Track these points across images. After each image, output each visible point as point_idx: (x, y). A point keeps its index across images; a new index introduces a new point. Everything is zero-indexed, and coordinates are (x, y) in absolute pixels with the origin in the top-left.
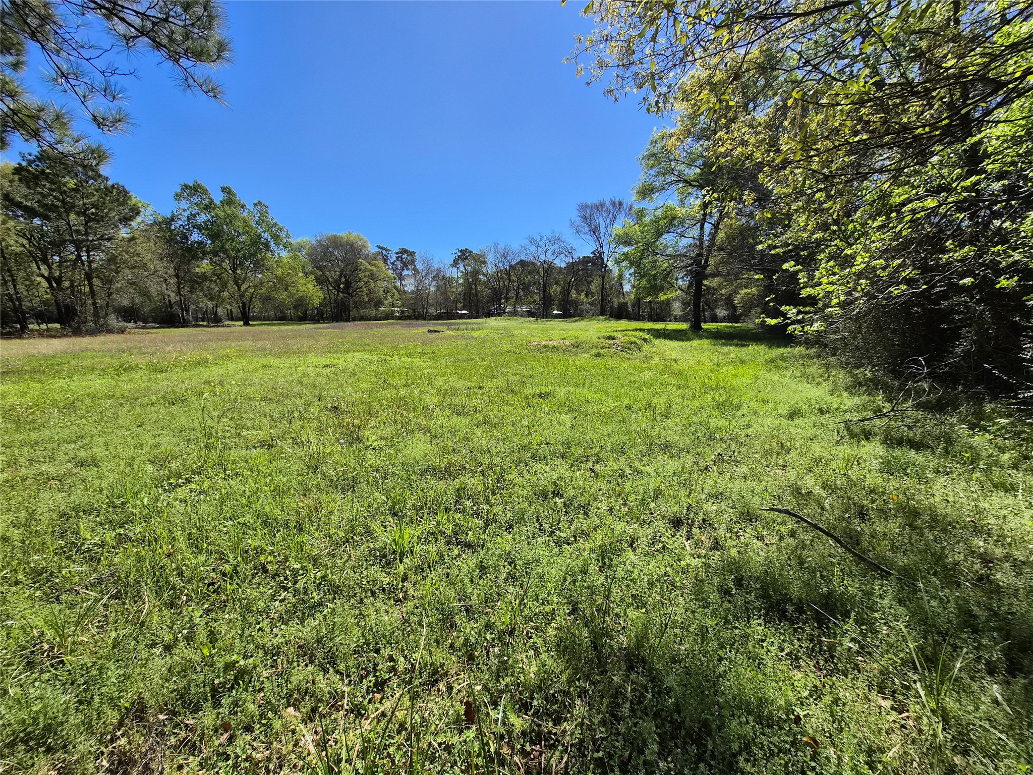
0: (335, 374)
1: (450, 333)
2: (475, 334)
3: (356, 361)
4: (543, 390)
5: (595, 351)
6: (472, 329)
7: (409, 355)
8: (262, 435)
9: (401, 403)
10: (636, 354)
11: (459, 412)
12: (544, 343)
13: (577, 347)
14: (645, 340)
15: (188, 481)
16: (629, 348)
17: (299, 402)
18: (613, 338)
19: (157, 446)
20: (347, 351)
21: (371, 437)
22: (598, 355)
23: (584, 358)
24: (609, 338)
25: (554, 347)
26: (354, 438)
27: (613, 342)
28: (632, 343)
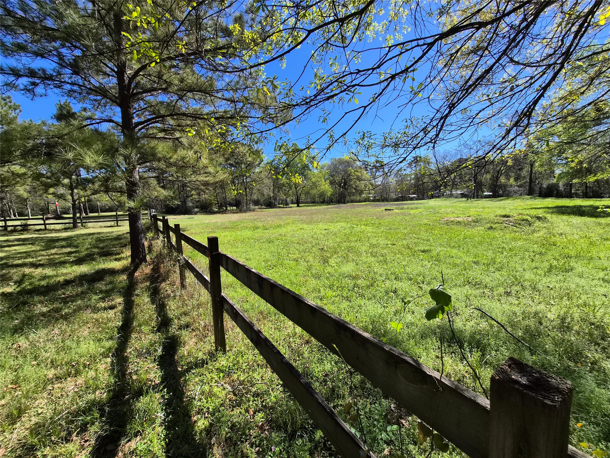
0: (327, 233)
1: (397, 211)
2: (412, 212)
3: (338, 227)
5: (489, 225)
6: (412, 209)
8: (295, 256)
9: (350, 249)
10: (527, 228)
12: (452, 219)
13: (477, 222)
14: (539, 218)
15: (273, 268)
16: (520, 224)
17: (310, 245)
18: (508, 217)
19: (265, 256)
20: (337, 222)
22: (491, 228)
23: (480, 230)
24: (505, 216)
25: (459, 222)
27: (507, 219)
28: (524, 220)
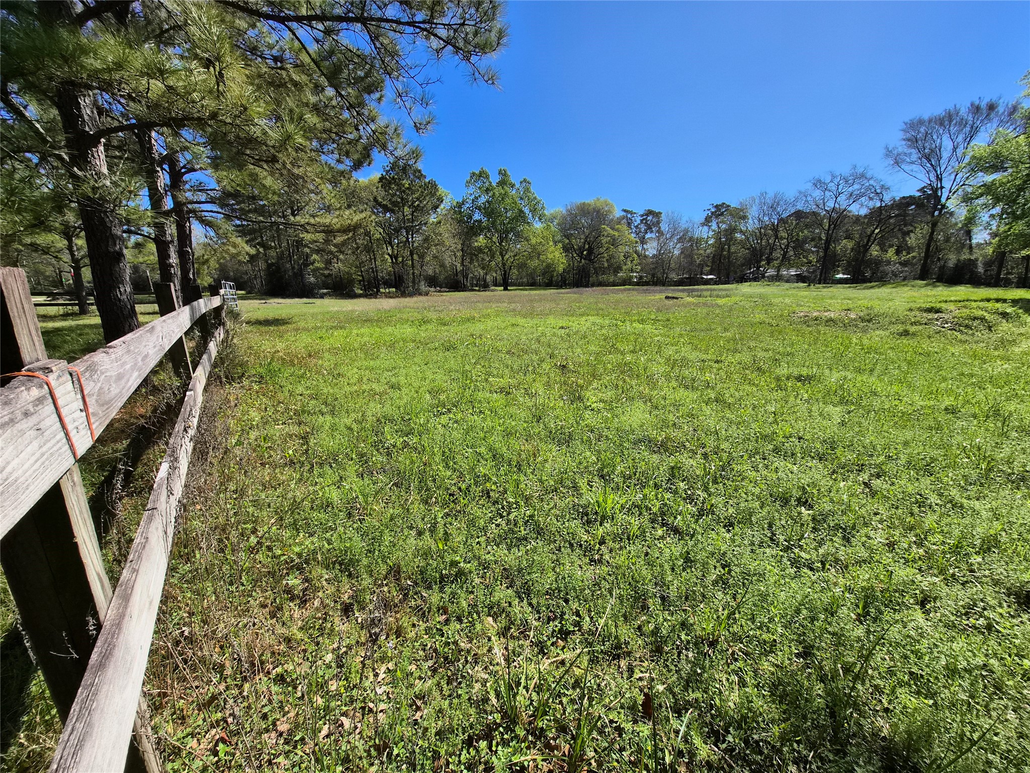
0: (568, 335)
1: (690, 299)
2: (720, 301)
3: (588, 324)
4: (804, 372)
5: (901, 328)
6: (718, 296)
7: (642, 321)
8: (503, 382)
9: (625, 369)
10: (982, 334)
11: (689, 385)
12: (815, 314)
13: (869, 321)
14: (1005, 315)
15: (449, 411)
16: (967, 326)
17: (535, 358)
18: (938, 311)
20: (582, 315)
21: (592, 397)
22: (906, 333)
23: (876, 336)
24: (930, 310)
25: (831, 320)
26: (576, 397)
27: (936, 316)
28: (975, 318)
